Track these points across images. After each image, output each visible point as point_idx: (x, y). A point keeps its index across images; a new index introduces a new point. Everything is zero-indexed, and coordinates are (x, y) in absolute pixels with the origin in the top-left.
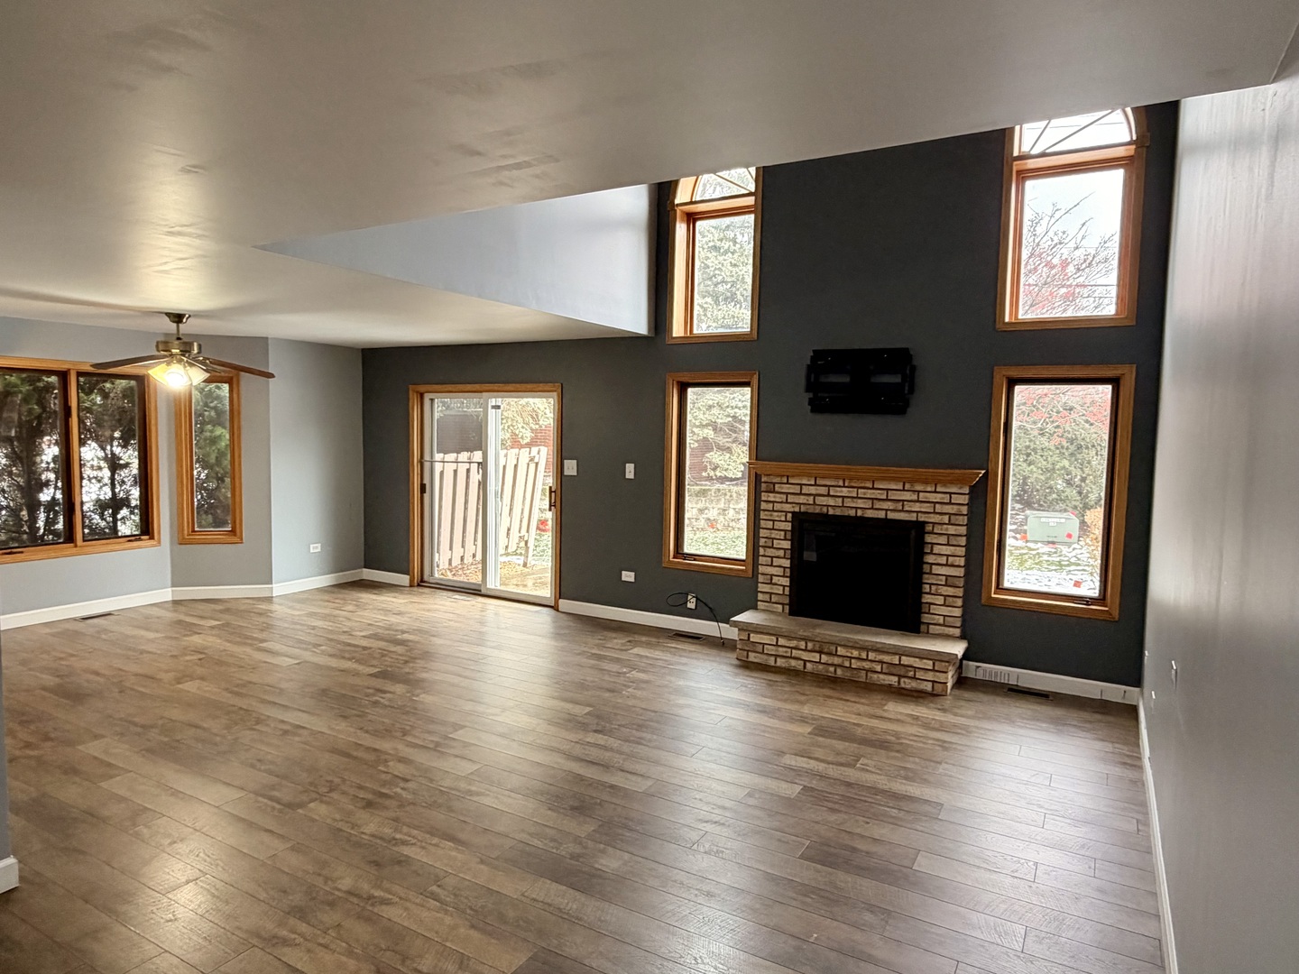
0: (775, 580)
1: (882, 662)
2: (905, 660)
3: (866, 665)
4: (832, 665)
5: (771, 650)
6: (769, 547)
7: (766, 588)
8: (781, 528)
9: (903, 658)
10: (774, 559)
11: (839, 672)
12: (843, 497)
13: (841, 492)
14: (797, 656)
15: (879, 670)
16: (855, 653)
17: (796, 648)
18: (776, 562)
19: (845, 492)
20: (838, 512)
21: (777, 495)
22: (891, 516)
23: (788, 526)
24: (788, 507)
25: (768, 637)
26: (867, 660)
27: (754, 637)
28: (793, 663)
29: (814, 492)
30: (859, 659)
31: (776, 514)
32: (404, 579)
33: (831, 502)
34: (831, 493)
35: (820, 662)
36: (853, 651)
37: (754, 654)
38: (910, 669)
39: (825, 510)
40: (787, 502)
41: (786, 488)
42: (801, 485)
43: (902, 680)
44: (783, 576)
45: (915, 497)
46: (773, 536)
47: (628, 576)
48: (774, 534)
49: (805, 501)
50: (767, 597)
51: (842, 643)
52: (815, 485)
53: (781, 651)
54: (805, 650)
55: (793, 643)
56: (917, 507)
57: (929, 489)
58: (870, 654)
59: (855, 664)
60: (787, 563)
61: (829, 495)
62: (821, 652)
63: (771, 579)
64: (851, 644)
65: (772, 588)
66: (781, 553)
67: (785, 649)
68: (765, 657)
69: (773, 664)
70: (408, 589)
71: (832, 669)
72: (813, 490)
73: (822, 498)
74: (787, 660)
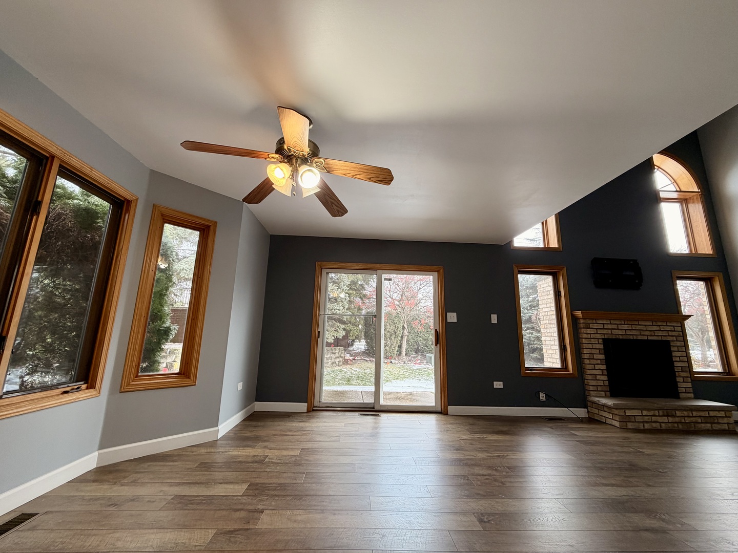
0: (598, 377)
1: (700, 417)
2: (712, 414)
3: (693, 419)
4: (676, 422)
5: (639, 419)
6: (592, 359)
7: (594, 383)
8: (597, 348)
9: (710, 412)
10: (596, 365)
11: (680, 426)
12: (626, 330)
13: (624, 327)
14: (655, 420)
15: (700, 421)
16: (686, 413)
17: (654, 416)
18: (597, 367)
19: (626, 327)
20: (624, 337)
21: (592, 330)
22: (650, 338)
23: (601, 347)
24: (598, 336)
25: (637, 411)
26: (693, 417)
27: (628, 413)
28: (654, 425)
29: (611, 328)
30: (689, 417)
31: (593, 340)
32: (302, 407)
33: (620, 332)
34: (619, 328)
35: (668, 422)
36: (684, 412)
37: (631, 423)
38: (715, 418)
39: (618, 337)
40: (597, 333)
41: (595, 326)
42: (603, 324)
43: (713, 425)
44: (602, 375)
45: (658, 329)
46: (593, 352)
47: (498, 385)
48: (594, 351)
49: (607, 333)
50: (595, 388)
51: (679, 409)
52: (610, 324)
53: (646, 419)
54: (659, 416)
55: (651, 413)
56: (660, 333)
57: (664, 325)
58: (693, 413)
59: (688, 420)
60: (604, 367)
61: (618, 329)
62: (668, 416)
63: (596, 377)
64: (683, 409)
65: (597, 383)
66: (599, 362)
67: (648, 417)
68: (637, 424)
69: (642, 428)
70: (305, 414)
71: (676, 425)
72: (610, 326)
73: (615, 330)
74: (651, 423)
